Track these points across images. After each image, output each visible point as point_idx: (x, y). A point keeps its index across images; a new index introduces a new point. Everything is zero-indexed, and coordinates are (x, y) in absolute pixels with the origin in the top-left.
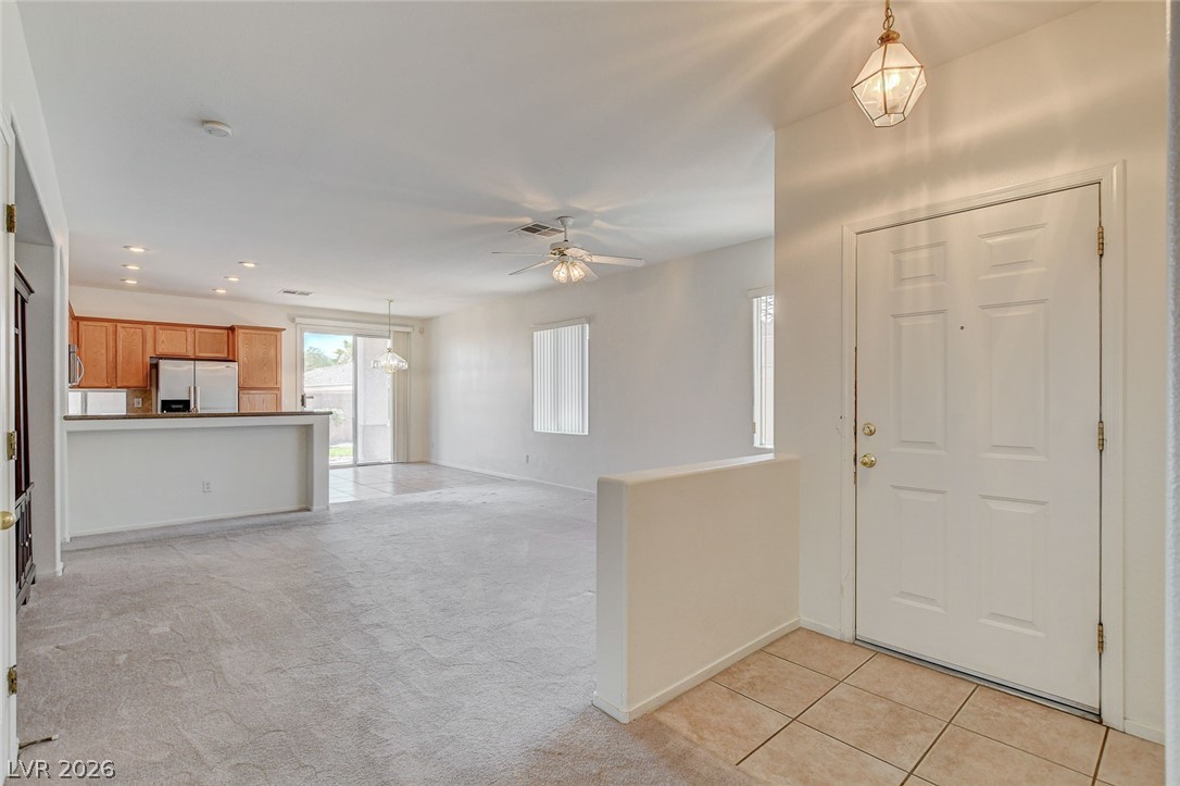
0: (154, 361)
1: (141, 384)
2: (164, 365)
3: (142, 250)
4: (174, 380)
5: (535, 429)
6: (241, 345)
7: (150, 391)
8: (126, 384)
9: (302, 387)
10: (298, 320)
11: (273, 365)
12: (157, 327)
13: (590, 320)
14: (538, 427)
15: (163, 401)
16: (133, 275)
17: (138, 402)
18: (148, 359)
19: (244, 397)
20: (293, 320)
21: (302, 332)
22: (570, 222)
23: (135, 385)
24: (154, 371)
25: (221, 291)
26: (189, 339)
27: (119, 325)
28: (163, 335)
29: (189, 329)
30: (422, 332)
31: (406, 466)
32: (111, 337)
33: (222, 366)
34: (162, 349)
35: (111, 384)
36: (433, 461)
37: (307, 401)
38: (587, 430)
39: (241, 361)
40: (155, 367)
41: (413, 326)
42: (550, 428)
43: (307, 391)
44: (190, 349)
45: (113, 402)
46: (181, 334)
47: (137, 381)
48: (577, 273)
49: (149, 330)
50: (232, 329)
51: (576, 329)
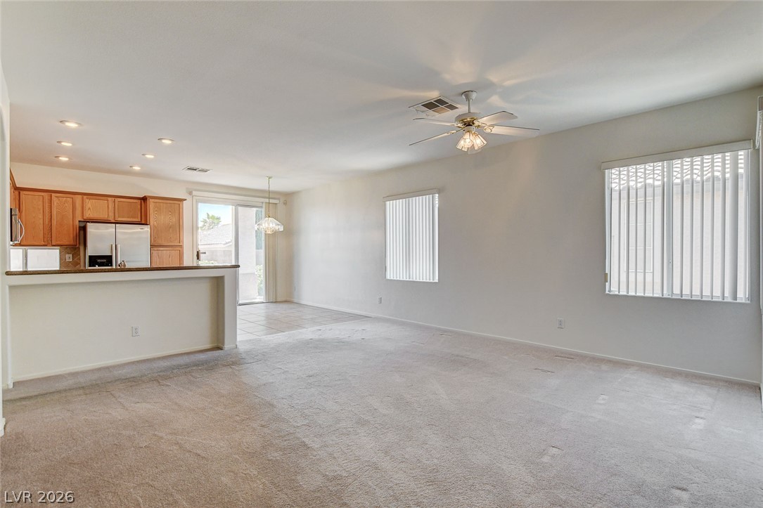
0: (82, 225)
1: (72, 243)
2: (91, 228)
3: (76, 125)
4: (99, 239)
5: (388, 277)
6: (151, 211)
7: (79, 248)
8: (59, 243)
9: (197, 245)
10: (194, 193)
11: (177, 227)
12: (85, 197)
13: (440, 191)
14: (390, 275)
15: (90, 257)
16: (66, 152)
17: (69, 257)
18: (77, 223)
19: (155, 253)
20: (190, 193)
21: (197, 202)
22: (474, 95)
23: (67, 243)
24: (82, 232)
25: (137, 168)
26: (110, 207)
27: (53, 194)
28: (89, 203)
29: (110, 199)
30: (285, 204)
31: (275, 304)
32: (47, 205)
33: (137, 229)
34: (89, 214)
35: (47, 243)
36: (295, 300)
37: (202, 256)
38: (437, 278)
39: (152, 224)
40: (83, 229)
41: (279, 199)
42: (403, 277)
43: (201, 248)
44: (111, 214)
45: (48, 258)
46: (103, 203)
47: (68, 239)
48: (479, 142)
49: (78, 199)
50: (144, 199)
51: (426, 199)
